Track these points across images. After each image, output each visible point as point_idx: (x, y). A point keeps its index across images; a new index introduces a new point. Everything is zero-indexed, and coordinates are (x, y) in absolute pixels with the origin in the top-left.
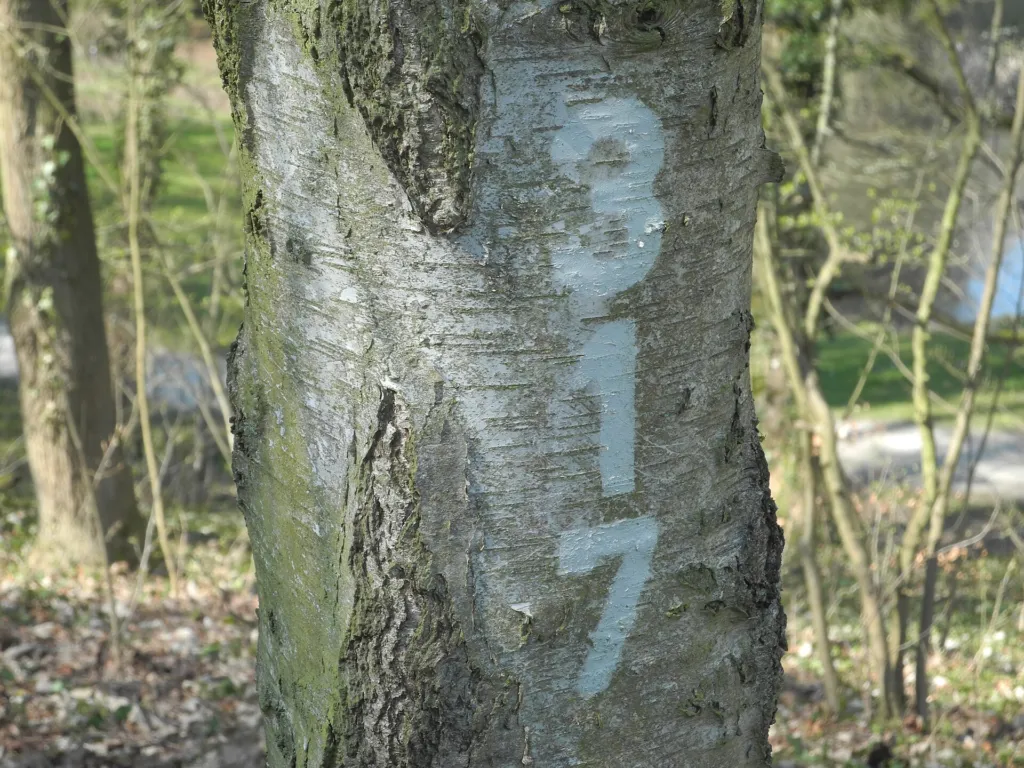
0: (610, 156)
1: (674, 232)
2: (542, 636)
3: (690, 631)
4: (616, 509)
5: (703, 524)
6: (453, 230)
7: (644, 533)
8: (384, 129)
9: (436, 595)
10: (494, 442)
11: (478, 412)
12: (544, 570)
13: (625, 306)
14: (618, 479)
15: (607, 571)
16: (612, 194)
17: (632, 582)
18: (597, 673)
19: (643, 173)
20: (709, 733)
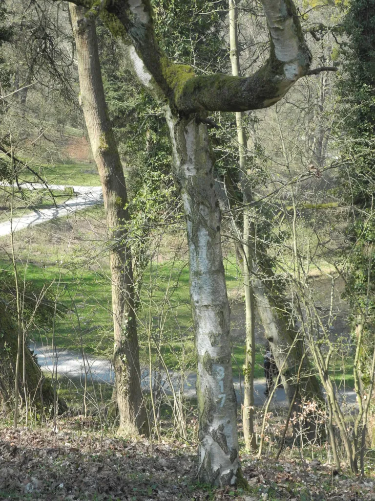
0: (220, 370)
1: (225, 375)
2: (217, 402)
3: (228, 403)
4: (222, 393)
5: (229, 395)
6: (211, 375)
7: (225, 395)
8: (206, 369)
9: (210, 399)
10: (214, 389)
11: (213, 387)
12: (218, 398)
13: (222, 380)
14: (222, 391)
15: (222, 398)
16: (221, 373)
17: (224, 399)
18: (222, 406)
19: (223, 371)
20: (230, 411)
